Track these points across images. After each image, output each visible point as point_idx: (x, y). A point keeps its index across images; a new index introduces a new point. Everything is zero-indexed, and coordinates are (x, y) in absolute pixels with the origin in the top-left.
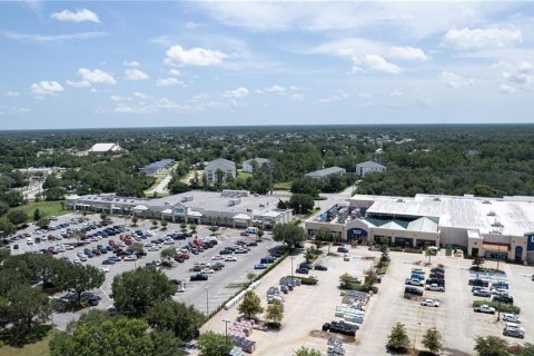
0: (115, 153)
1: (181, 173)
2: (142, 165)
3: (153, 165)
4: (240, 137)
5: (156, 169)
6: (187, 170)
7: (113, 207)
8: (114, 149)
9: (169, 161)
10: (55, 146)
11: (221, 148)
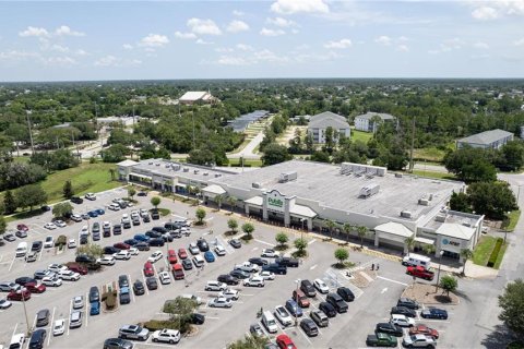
0: (205, 103)
1: (277, 129)
2: (232, 117)
3: (244, 117)
4: (340, 88)
5: (247, 122)
6: (285, 126)
7: (176, 183)
8: (205, 98)
9: (263, 113)
10: (148, 94)
11: (321, 99)
